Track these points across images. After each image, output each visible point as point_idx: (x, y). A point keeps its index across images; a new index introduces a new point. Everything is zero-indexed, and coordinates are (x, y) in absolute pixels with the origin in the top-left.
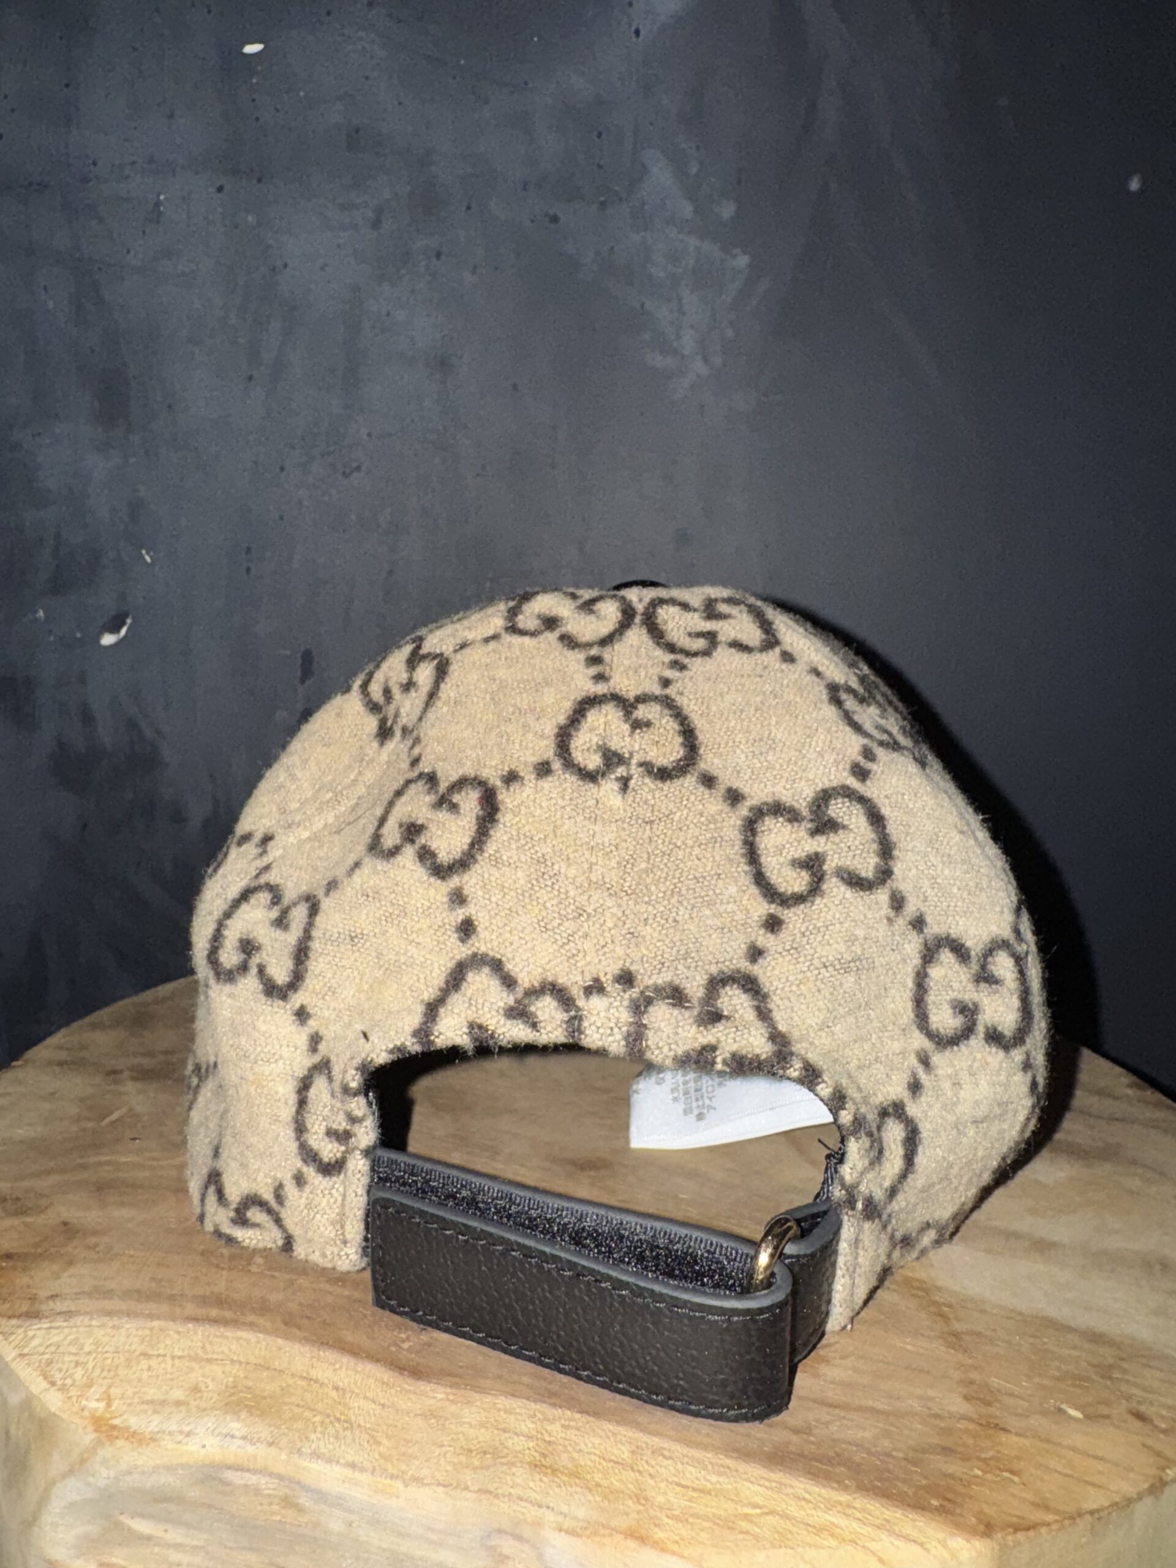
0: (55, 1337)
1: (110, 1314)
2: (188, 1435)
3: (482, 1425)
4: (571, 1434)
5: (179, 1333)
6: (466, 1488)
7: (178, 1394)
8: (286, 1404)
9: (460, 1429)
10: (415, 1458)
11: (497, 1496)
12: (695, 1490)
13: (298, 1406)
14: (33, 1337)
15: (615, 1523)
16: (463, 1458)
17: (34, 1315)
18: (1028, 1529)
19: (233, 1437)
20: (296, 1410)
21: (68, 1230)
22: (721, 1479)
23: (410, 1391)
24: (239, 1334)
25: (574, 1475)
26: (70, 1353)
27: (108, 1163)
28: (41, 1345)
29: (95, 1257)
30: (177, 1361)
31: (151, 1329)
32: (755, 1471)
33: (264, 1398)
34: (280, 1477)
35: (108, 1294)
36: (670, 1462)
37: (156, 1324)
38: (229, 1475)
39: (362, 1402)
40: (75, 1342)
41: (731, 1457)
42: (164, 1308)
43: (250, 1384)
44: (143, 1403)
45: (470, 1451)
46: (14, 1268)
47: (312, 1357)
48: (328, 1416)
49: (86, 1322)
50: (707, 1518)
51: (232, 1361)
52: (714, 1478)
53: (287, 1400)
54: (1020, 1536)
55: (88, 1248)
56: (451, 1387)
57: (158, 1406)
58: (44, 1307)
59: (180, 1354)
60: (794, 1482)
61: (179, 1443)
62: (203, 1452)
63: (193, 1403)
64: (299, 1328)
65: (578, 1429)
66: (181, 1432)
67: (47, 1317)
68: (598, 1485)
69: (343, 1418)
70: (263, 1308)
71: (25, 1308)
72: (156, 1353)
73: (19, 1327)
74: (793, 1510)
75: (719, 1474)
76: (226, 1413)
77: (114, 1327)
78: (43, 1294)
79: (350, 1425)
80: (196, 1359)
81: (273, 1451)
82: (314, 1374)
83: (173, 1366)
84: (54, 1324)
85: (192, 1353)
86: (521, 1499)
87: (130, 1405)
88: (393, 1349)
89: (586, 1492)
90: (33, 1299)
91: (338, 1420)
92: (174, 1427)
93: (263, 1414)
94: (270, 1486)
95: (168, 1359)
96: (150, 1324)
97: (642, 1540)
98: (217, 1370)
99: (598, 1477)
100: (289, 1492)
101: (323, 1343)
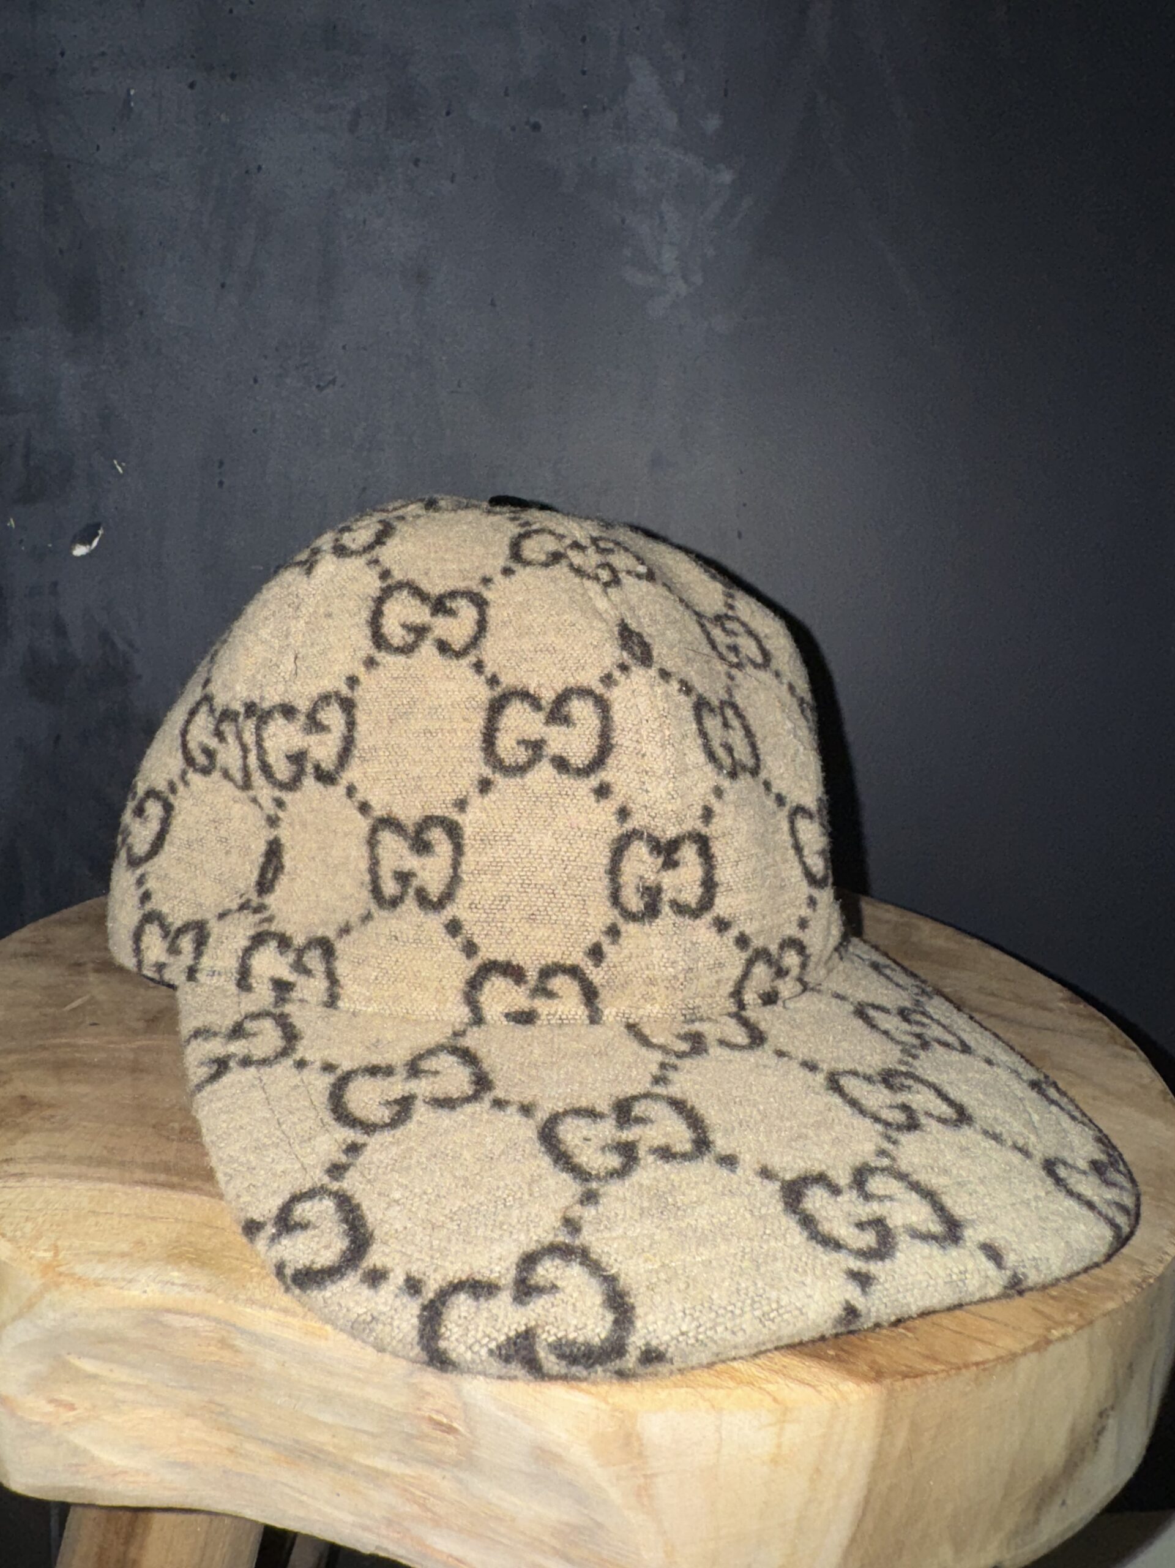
0: (9, 1195)
1: (61, 1176)
2: (130, 1281)
5: (126, 1194)
7: (124, 1247)
8: (226, 1257)
18: (916, 1376)
19: (173, 1284)
20: (234, 1262)
21: (26, 1103)
24: (185, 1196)
26: (21, 1210)
27: (68, 1045)
29: (51, 1126)
30: (124, 1219)
31: (101, 1191)
33: (205, 1252)
34: (218, 1321)
35: (62, 1159)
37: (106, 1186)
38: (169, 1318)
40: (27, 1199)
42: (114, 1172)
43: (193, 1239)
44: (89, 1253)
49: (38, 1181)
51: (177, 1220)
54: (907, 1382)
55: (43, 1119)
57: (103, 1256)
59: (127, 1212)
61: (122, 1288)
62: (144, 1296)
63: (137, 1255)
66: (124, 1279)
72: (104, 1211)
76: (168, 1263)
77: (63, 1188)
80: (142, 1217)
81: (211, 1297)
83: (119, 1222)
84: (8, 1184)
85: (138, 1212)
87: (76, 1255)
92: (118, 1275)
93: (203, 1265)
94: (207, 1328)
95: (115, 1215)
96: (100, 1186)
98: (161, 1227)
100: (224, 1333)
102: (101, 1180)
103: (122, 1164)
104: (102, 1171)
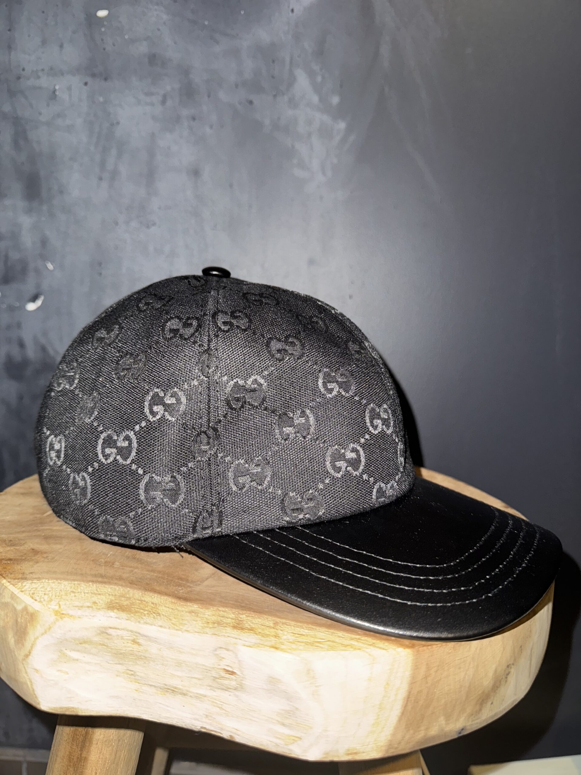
0: (34, 586)
1: (57, 579)
2: (93, 616)
3: (213, 615)
4: (249, 618)
5: (86, 585)
6: (207, 633)
7: (89, 604)
8: (132, 608)
9: (204, 616)
10: (186, 624)
11: (219, 636)
12: (298, 634)
13: (138, 608)
14: (25, 586)
15: (266, 644)
16: (206, 625)
17: (26, 579)
20: (137, 609)
21: (35, 552)
22: (309, 631)
23: (183, 605)
24: (111, 586)
25: (251, 629)
26: (42, 591)
27: (49, 529)
28: (29, 588)
29: (47, 560)
30: (86, 594)
31: (74, 584)
32: (323, 629)
33: (124, 606)
34: (131, 631)
35: (55, 572)
36: (289, 626)
37: (76, 582)
38: (111, 631)
39: (164, 608)
40: (43, 587)
41: (314, 625)
42: (79, 578)
43: (117, 601)
44: (74, 606)
45: (208, 623)
46: (14, 564)
47: (142, 594)
48: (150, 611)
49: (47, 581)
50: (302, 642)
51: (109, 595)
52: (307, 631)
53: (133, 606)
55: (44, 558)
56: (201, 604)
57: (80, 608)
58: (28, 576)
59: (87, 592)
60: (338, 632)
61: (90, 619)
62: (100, 622)
63: (94, 607)
64: (136, 585)
65: (252, 617)
66: (90, 616)
67: (30, 579)
68: (260, 633)
69: (156, 612)
70: (121, 578)
71: (20, 576)
72: (77, 591)
73: (19, 582)
74: (337, 640)
75: (309, 630)
76: (108, 610)
77: (58, 583)
78: (27, 572)
79: (159, 614)
80: (94, 594)
81: (128, 622)
82: (143, 599)
83: (85, 596)
84: (34, 582)
85: (92, 592)
86: (229, 636)
87: (69, 607)
88: (176, 592)
89: (255, 635)
90: (23, 573)
91: (154, 613)
92: (88, 614)
93: (123, 611)
94: (128, 635)
95: (82, 593)
96: (73, 582)
97: (276, 648)
98: (103, 597)
99: (260, 631)
100: (135, 637)
101: (146, 590)
102: (74, 580)
103: (82, 574)
104: (74, 577)
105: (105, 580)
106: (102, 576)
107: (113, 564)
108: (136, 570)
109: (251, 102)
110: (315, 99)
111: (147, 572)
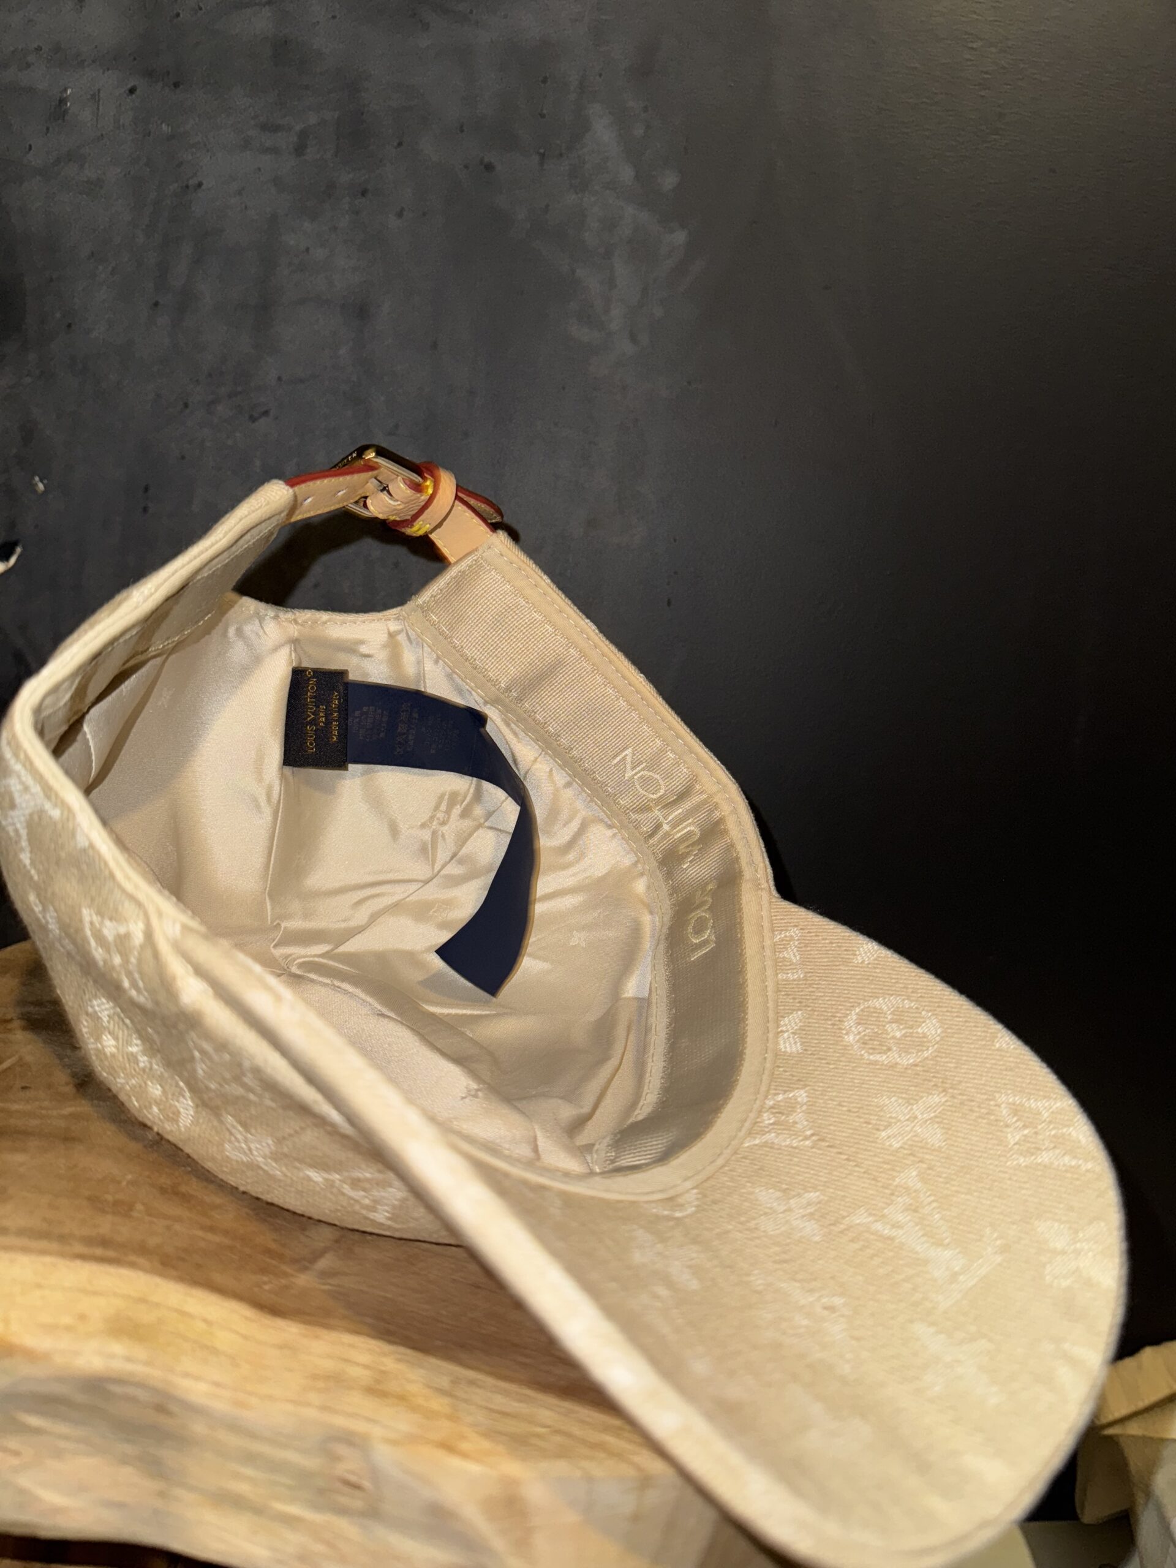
1: (6, 1249)
3: (328, 1355)
4: (403, 1367)
5: (68, 1268)
8: (161, 1332)
9: (308, 1357)
10: (270, 1380)
12: (499, 1413)
15: (429, 1436)
16: (310, 1382)
20: (170, 1337)
22: (521, 1405)
23: (268, 1326)
24: (122, 1271)
25: (401, 1398)
27: (2, 1110)
31: (43, 1264)
33: (143, 1326)
34: (154, 1390)
36: (480, 1390)
37: (47, 1259)
39: (226, 1333)
42: (55, 1246)
43: (130, 1314)
44: (37, 1326)
45: (316, 1377)
47: (185, 1294)
50: (503, 1434)
51: (116, 1295)
52: (516, 1404)
53: (162, 1329)
56: (304, 1324)
57: (50, 1329)
59: (69, 1286)
63: (80, 1329)
64: (174, 1269)
65: (408, 1362)
68: (419, 1407)
69: (209, 1345)
70: (143, 1250)
72: (48, 1284)
74: (575, 1429)
75: (520, 1401)
76: (110, 1336)
77: (10, 1260)
79: (214, 1351)
80: (84, 1291)
82: (185, 1308)
85: (79, 1286)
87: (26, 1326)
88: (256, 1290)
89: (409, 1412)
93: (141, 1339)
95: (59, 1289)
96: (41, 1259)
97: (449, 1449)
98: (101, 1301)
99: (419, 1400)
100: (160, 1401)
101: (195, 1282)
102: (43, 1252)
103: (62, 1238)
104: (43, 1244)
105: (111, 1253)
106: (105, 1242)
107: (131, 1208)
108: (177, 1227)
109: (489, 167)
110: (627, 174)
111: (200, 1233)
